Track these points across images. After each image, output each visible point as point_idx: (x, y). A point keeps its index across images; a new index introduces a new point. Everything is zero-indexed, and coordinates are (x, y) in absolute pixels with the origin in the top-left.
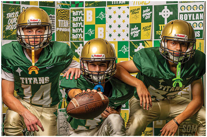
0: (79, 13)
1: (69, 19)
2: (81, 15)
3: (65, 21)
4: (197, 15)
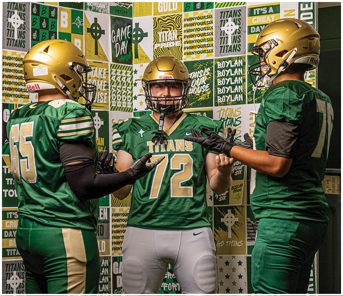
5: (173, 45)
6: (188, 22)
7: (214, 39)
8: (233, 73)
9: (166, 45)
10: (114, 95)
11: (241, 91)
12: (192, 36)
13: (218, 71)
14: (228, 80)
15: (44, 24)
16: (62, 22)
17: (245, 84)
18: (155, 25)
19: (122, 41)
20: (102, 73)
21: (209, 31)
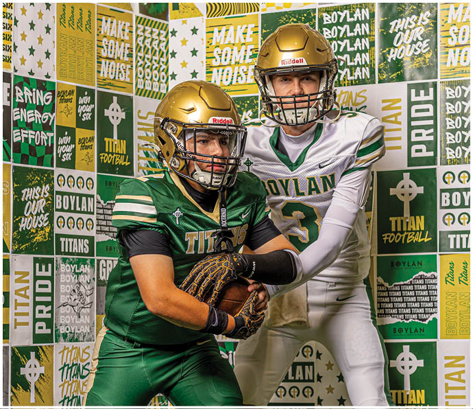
8: (352, 31)
10: (141, 68)
11: (366, 62)
13: (324, 29)
14: (343, 44)
17: (374, 51)
20: (124, 30)
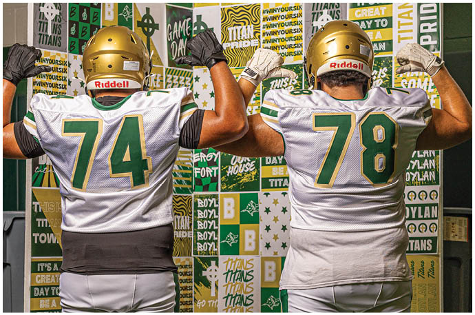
0: (209, 202)
1: (191, 213)
2: (213, 207)
3: (183, 217)
4: (427, 208)
5: (248, 45)
6: (269, 15)
7: (303, 38)
9: (239, 45)
12: (274, 33)
15: (84, 15)
16: (106, 13)
18: (224, 19)
19: (179, 39)
20: (156, 80)
21: (297, 27)
